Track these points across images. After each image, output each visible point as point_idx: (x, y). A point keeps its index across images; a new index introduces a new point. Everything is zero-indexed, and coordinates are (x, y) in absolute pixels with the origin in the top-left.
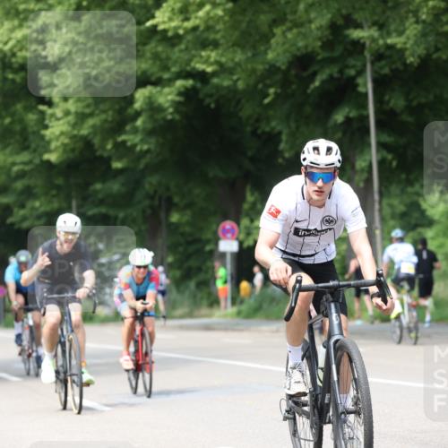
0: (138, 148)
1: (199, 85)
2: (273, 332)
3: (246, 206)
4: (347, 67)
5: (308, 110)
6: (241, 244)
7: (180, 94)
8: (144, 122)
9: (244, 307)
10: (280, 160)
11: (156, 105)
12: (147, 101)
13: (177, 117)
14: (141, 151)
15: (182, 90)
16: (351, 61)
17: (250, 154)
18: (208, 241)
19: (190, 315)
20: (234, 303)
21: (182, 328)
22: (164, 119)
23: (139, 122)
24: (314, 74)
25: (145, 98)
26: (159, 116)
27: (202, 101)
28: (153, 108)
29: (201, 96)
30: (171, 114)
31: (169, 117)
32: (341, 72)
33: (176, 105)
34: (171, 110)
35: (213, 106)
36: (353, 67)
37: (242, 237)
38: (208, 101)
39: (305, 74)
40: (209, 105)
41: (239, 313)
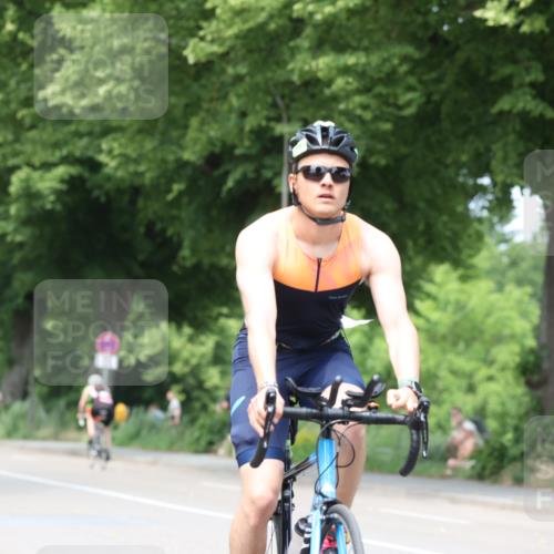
0: (9, 239)
1: (86, 174)
4: (264, 167)
5: (214, 212)
7: (62, 181)
8: (18, 210)
9: (118, 434)
10: (175, 268)
11: (34, 190)
12: (24, 185)
13: (59, 207)
14: (12, 242)
15: (66, 177)
16: (268, 161)
17: (141, 257)
19: (56, 437)
21: (44, 451)
22: (43, 208)
23: (13, 210)
24: (227, 174)
25: (22, 181)
26: (37, 204)
27: (89, 192)
28: (30, 195)
29: (89, 185)
30: (52, 202)
31: (49, 206)
32: (257, 171)
33: (58, 193)
34: (52, 198)
35: (103, 199)
36: (271, 167)
38: (96, 193)
39: (217, 173)
40: (98, 198)
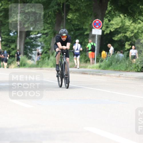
2: (117, 77)
3: (107, 12)
6: (103, 32)
9: (102, 64)
18: (86, 30)
20: (97, 61)
37: (104, 28)
41: (100, 67)
